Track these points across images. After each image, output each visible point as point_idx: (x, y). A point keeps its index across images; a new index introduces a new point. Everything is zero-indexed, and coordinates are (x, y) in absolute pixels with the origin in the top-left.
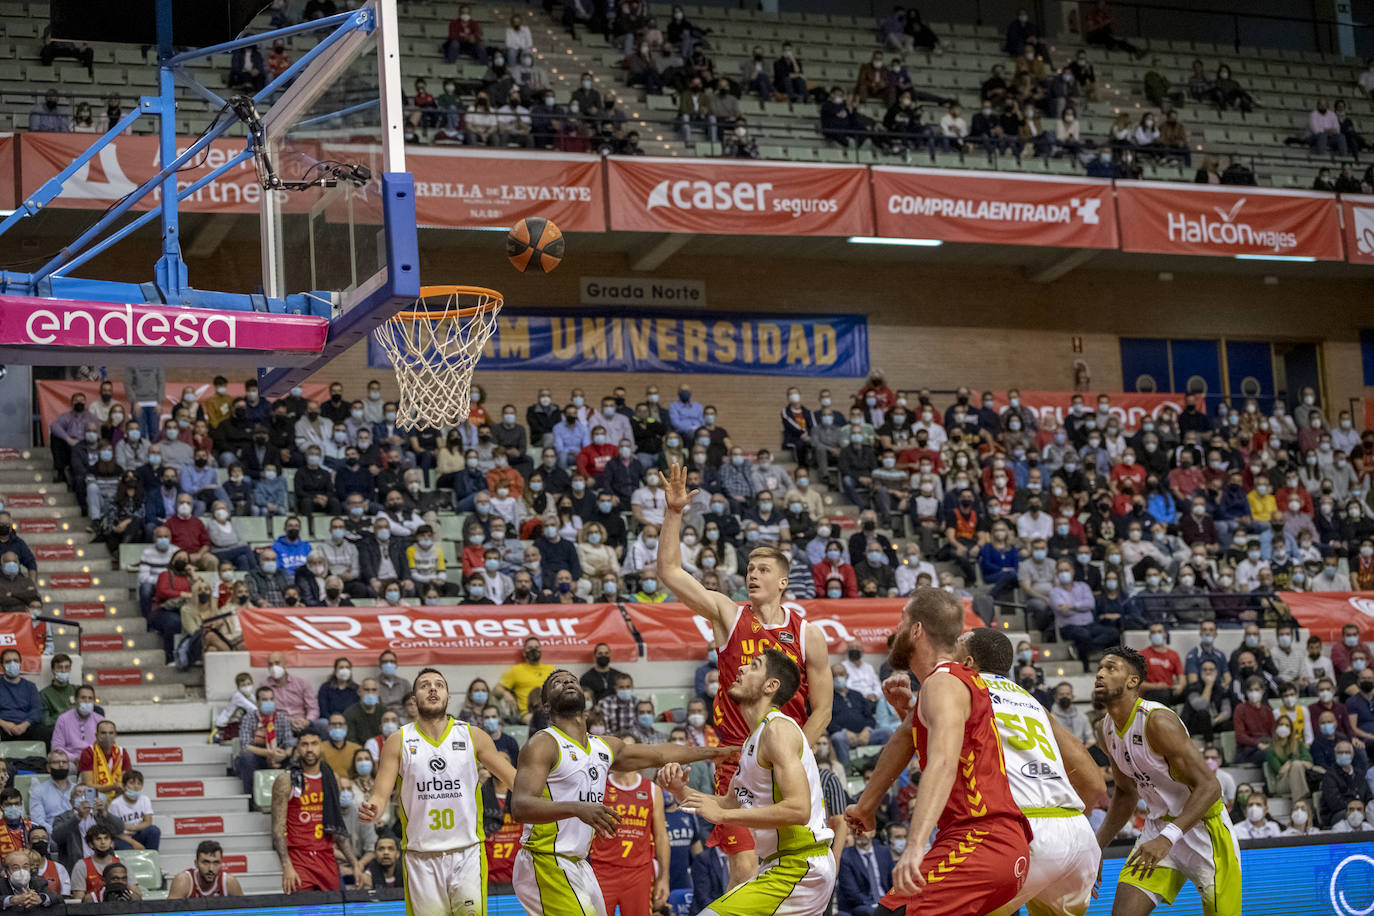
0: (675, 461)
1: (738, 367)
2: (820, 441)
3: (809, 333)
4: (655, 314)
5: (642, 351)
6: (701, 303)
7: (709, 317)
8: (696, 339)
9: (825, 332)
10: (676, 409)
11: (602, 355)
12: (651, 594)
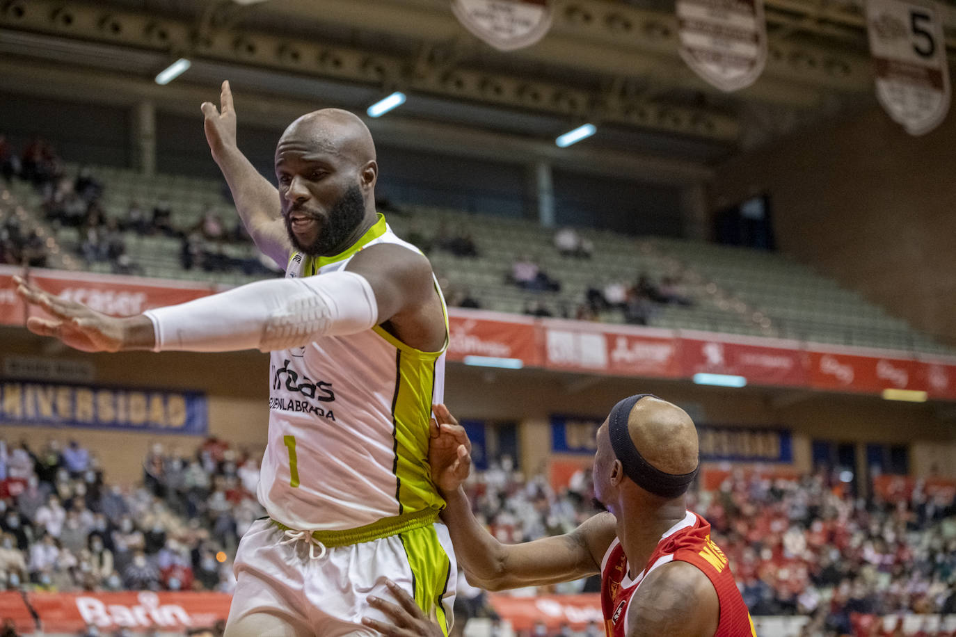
0: (65, 490)
1: (114, 425)
2: (171, 482)
3: (165, 403)
4: (57, 384)
5: (46, 410)
6: (91, 377)
7: (95, 388)
8: (85, 404)
9: (177, 403)
10: (70, 455)
11: (18, 412)
12: (45, 587)
